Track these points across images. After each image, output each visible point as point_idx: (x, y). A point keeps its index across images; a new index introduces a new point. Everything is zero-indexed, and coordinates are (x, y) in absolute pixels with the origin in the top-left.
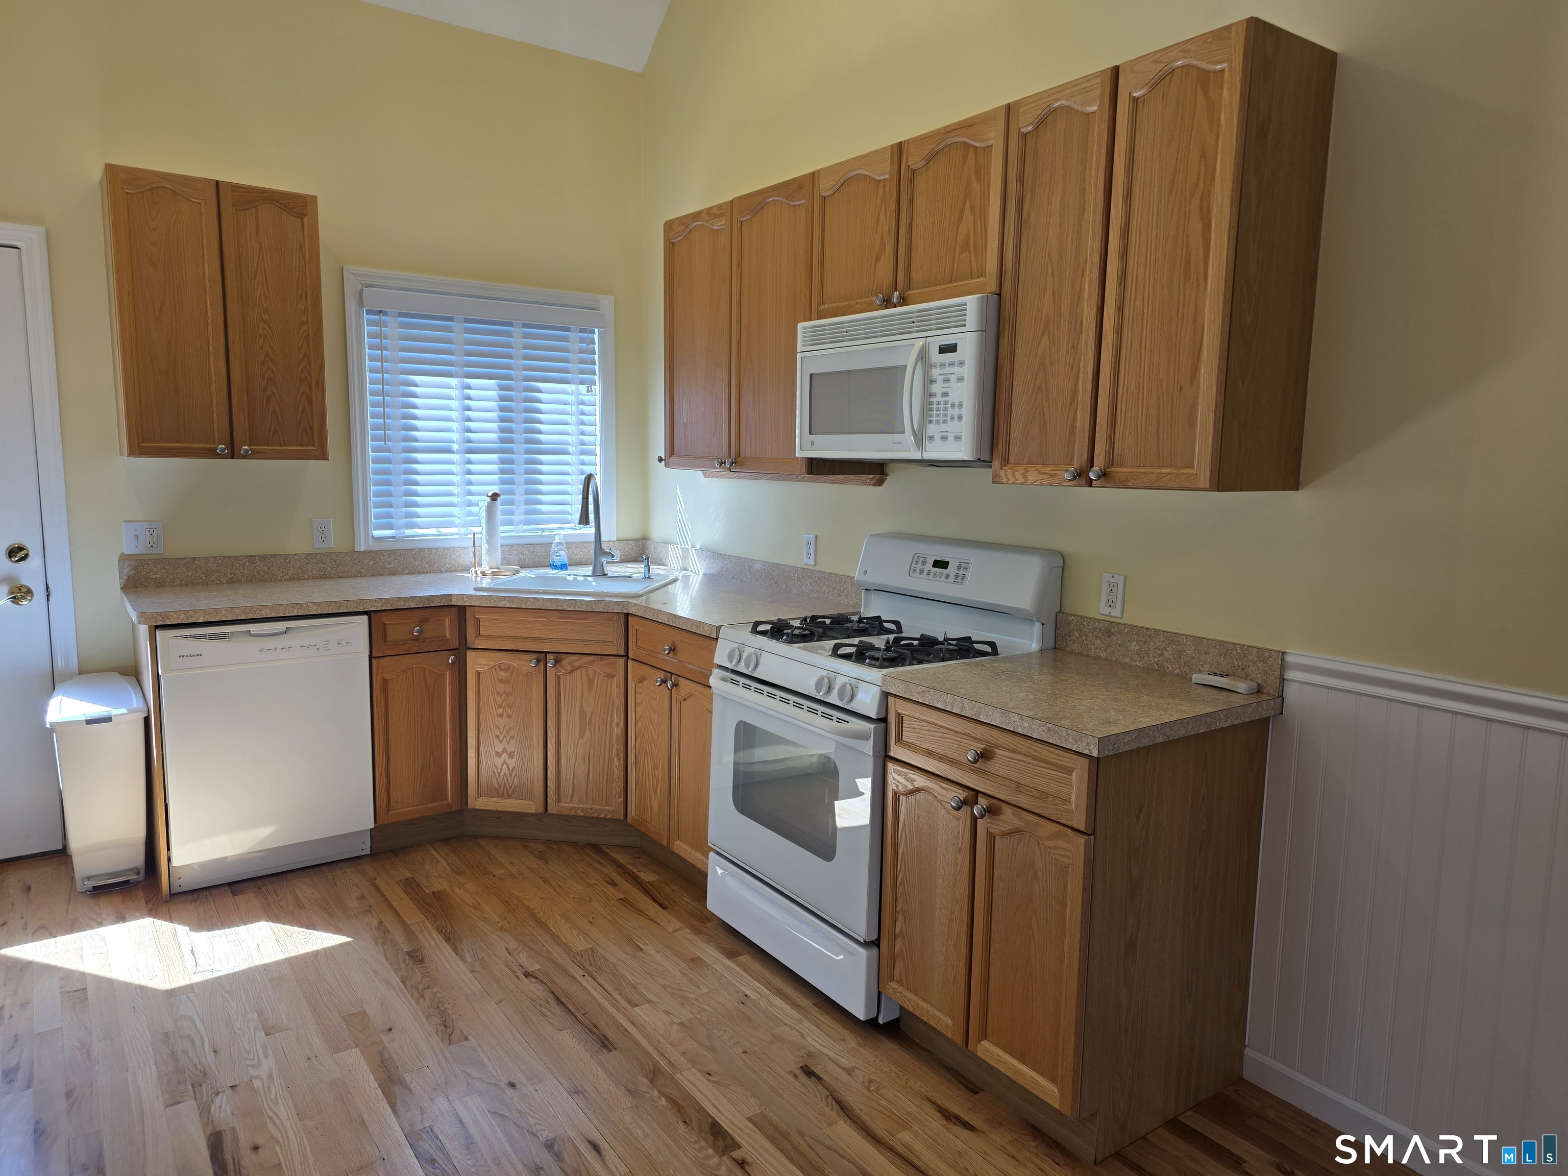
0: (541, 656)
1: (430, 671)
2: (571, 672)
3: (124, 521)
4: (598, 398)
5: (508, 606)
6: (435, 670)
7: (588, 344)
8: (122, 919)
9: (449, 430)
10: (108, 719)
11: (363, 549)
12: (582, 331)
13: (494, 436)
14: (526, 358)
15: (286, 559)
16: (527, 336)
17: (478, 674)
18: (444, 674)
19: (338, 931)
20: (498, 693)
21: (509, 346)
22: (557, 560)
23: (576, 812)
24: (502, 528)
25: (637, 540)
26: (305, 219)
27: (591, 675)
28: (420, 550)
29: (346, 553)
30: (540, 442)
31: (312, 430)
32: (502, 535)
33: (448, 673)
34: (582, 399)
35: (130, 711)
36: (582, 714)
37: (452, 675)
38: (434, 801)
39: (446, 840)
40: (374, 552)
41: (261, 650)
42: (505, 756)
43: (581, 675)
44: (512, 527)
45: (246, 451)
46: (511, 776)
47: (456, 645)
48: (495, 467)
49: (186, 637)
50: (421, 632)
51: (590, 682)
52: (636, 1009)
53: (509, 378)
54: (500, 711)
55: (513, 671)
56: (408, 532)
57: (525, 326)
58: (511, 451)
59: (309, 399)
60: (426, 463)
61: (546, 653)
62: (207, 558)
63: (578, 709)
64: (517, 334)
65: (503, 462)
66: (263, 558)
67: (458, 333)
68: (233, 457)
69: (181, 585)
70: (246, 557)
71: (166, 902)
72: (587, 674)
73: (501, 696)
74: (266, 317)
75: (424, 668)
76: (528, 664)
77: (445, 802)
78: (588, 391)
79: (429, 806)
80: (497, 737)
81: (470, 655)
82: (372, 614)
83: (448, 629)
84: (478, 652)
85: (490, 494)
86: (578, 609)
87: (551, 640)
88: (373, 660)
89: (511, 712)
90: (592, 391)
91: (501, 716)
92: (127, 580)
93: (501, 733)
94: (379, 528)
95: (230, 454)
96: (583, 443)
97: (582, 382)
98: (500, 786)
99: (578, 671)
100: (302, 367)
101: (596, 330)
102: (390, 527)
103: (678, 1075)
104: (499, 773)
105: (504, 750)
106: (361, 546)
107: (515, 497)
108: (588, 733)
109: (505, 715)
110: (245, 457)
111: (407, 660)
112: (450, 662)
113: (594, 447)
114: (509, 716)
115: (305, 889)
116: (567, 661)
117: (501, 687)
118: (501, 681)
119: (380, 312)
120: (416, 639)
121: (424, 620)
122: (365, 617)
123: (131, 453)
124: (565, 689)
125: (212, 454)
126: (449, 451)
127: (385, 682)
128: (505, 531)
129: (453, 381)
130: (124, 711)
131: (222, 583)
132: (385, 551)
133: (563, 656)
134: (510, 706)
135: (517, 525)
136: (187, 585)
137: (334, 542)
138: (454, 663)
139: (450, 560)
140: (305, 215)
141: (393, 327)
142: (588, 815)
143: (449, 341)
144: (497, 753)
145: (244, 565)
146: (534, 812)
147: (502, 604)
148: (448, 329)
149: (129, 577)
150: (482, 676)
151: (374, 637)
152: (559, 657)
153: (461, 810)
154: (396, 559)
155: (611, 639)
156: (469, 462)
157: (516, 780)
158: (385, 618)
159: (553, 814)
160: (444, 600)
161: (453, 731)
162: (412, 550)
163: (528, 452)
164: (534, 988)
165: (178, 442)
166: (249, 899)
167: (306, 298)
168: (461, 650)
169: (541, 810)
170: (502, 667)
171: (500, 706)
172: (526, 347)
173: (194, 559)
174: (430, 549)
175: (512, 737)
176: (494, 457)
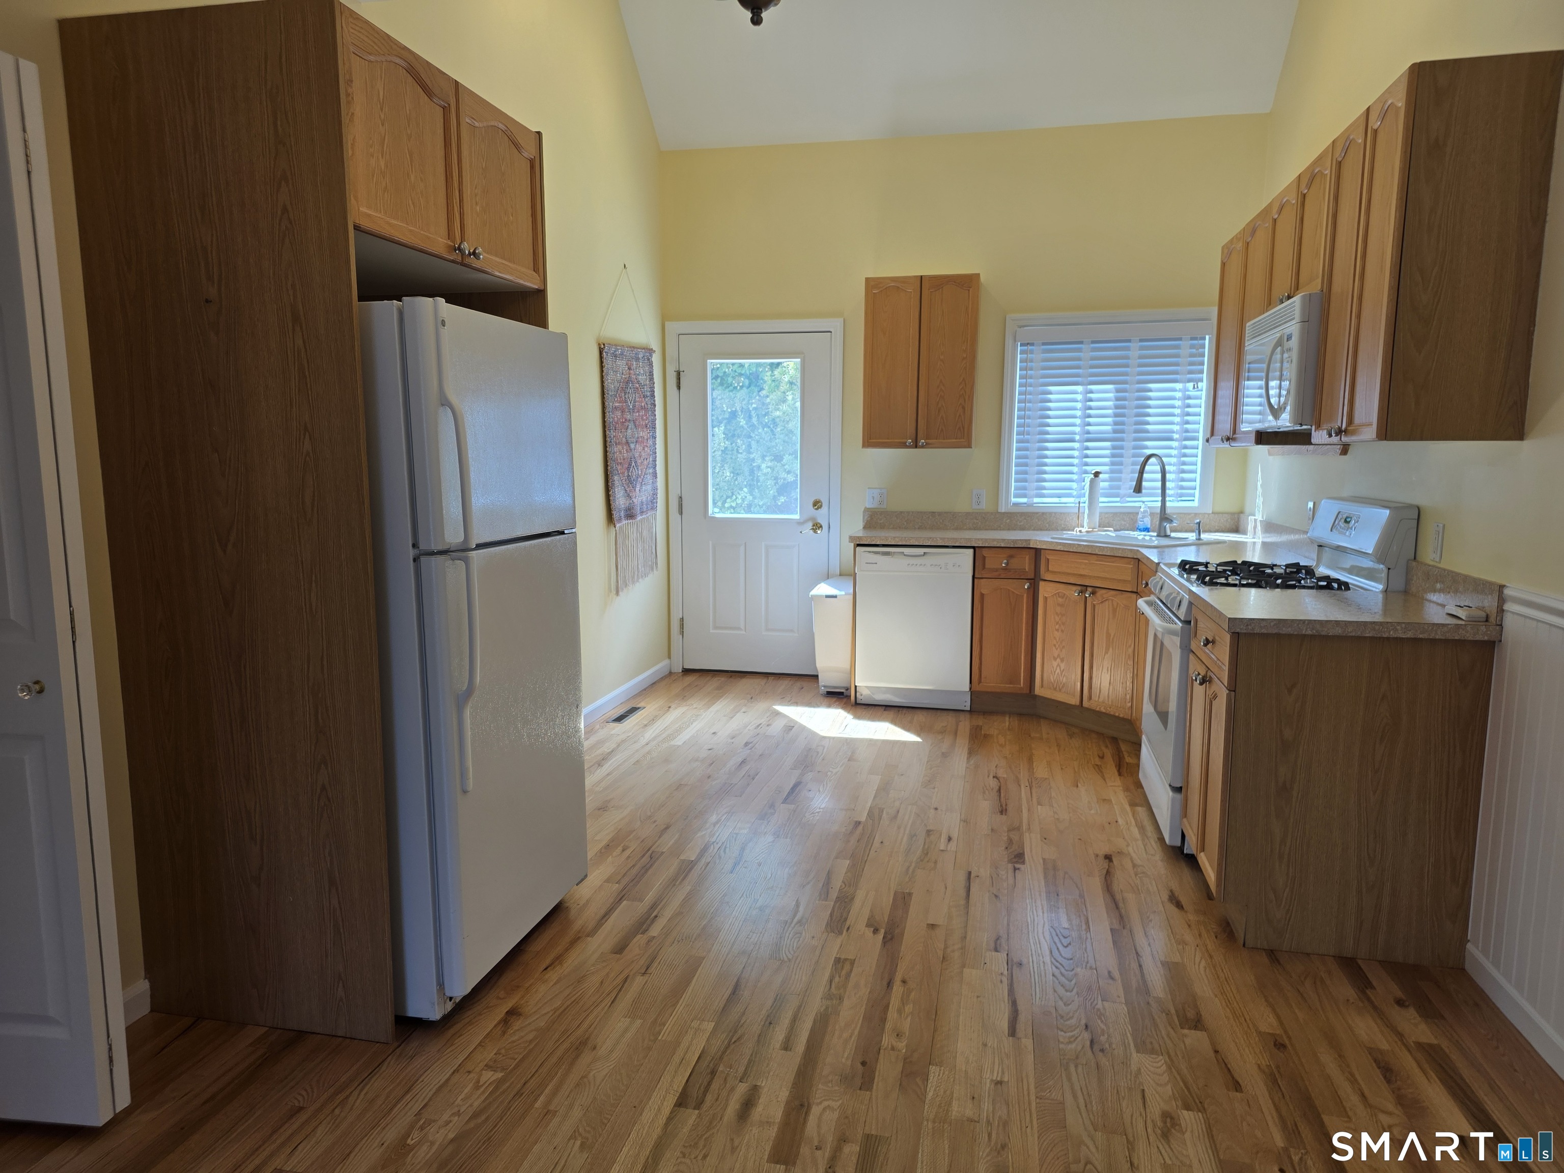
0: (1084, 588)
1: (1013, 592)
2: (1102, 602)
3: (869, 488)
4: (1204, 394)
5: (1062, 549)
6: (1016, 592)
7: (1197, 349)
8: (829, 706)
9: (1074, 425)
10: (835, 597)
11: (1003, 511)
12: (1192, 339)
13: (1109, 428)
14: (1140, 366)
15: (953, 515)
16: (1142, 348)
17: (1046, 599)
18: (1023, 596)
19: (919, 735)
20: (1057, 613)
21: (1127, 358)
22: (1141, 524)
23: (1100, 708)
24: (1102, 499)
25: (1233, 514)
26: (971, 290)
27: (1115, 604)
28: (1043, 513)
29: (992, 513)
30: (1147, 431)
31: (963, 428)
32: (1101, 505)
33: (1025, 595)
34: (1189, 395)
35: (846, 594)
36: (1108, 633)
37: (1028, 597)
38: (1010, 684)
39: (1020, 715)
40: (1010, 513)
41: (908, 565)
42: (1058, 660)
43: (1109, 605)
44: (1118, 499)
45: (923, 443)
46: (1061, 675)
47: (1032, 576)
48: (1107, 452)
49: (870, 552)
50: (1007, 564)
51: (1114, 611)
52: (1039, 807)
53: (1125, 382)
54: (1057, 627)
55: (1066, 598)
56: (1036, 500)
57: (1141, 341)
58: (1122, 440)
59: (964, 408)
60: (1053, 450)
61: (1087, 586)
62: (908, 512)
63: (1105, 631)
64: (1135, 349)
65: (1114, 448)
66: (940, 514)
67: (1087, 352)
68: (916, 447)
69: (893, 528)
70: (930, 512)
71: (852, 706)
72: (1113, 605)
73: (1058, 616)
74: (942, 357)
75: (1009, 590)
76: (1074, 593)
77: (1019, 686)
78: (1194, 388)
79: (1007, 686)
80: (1055, 645)
81: (1042, 584)
82: (977, 549)
83: (1026, 563)
84: (1046, 583)
85: (1093, 472)
86: (1105, 554)
87: (1090, 577)
88: (975, 580)
89: (1063, 629)
90: (1198, 387)
91: (1057, 630)
92: (866, 524)
93: (1057, 643)
94: (1016, 496)
95: (914, 445)
96: (1187, 431)
97: (1189, 381)
98: (1055, 682)
99: (1107, 602)
100: (961, 387)
101: (1207, 337)
102: (1024, 496)
103: (1027, 834)
104: (1055, 672)
105: (1059, 656)
106: (1002, 509)
107: (1123, 476)
108: (1111, 649)
109: (1060, 631)
110: (922, 447)
111: (997, 583)
112: (1026, 587)
113: (1197, 434)
114: (1062, 631)
115: (920, 717)
116: (1100, 592)
117: (1058, 609)
118: (1059, 605)
119: (1028, 344)
120: (1005, 569)
121: (1011, 557)
122: (971, 551)
123: (864, 446)
124: (1098, 616)
125: (903, 445)
126: (1072, 440)
127: (982, 595)
128: (1103, 502)
129: (1079, 388)
130: (843, 593)
131: (915, 529)
132: (1018, 513)
133: (1097, 589)
134: (1063, 624)
135: (1121, 498)
136: (896, 528)
137: (985, 505)
138: (1028, 588)
139: (1065, 522)
140: (970, 287)
141: (1038, 353)
142: (1108, 712)
143: (1079, 359)
144: (1054, 657)
145: (929, 518)
146: (1074, 704)
147: (1058, 548)
148: (1080, 350)
149: (868, 521)
150: (1048, 600)
151: (977, 564)
152: (1095, 590)
153: (1030, 694)
154: (1025, 519)
155: (1129, 579)
156: (1087, 448)
157: (1064, 679)
158: (985, 552)
159: (1086, 708)
160: (1024, 543)
161: (1027, 636)
162: (1037, 513)
163: (1136, 440)
164: (993, 783)
165: (888, 439)
166: (891, 714)
167: (967, 342)
168: (1035, 581)
169: (1078, 703)
170: (1060, 594)
171: (1057, 623)
172: (1140, 357)
173: (901, 512)
174: (1050, 513)
175: (1063, 647)
176: (1108, 444)
